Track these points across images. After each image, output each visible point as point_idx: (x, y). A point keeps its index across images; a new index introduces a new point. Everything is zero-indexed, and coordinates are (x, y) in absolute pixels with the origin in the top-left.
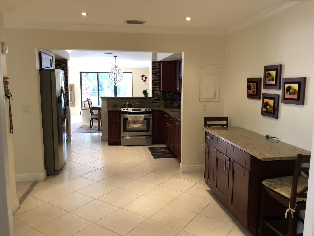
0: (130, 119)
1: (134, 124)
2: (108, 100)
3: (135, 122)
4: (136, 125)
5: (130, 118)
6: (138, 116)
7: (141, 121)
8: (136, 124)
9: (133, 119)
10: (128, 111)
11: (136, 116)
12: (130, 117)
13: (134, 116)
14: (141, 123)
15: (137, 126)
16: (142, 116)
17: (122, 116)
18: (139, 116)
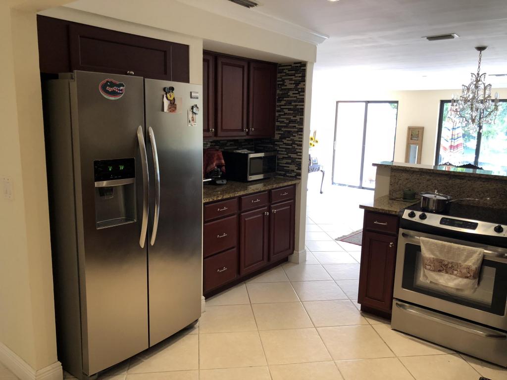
0: (426, 253)
1: (440, 271)
2: (393, 174)
3: (443, 267)
4: (447, 276)
5: (429, 247)
6: (459, 248)
7: (468, 268)
8: (447, 272)
9: (438, 253)
10: (425, 222)
11: (450, 247)
12: (425, 243)
13: (444, 246)
14: (467, 277)
15: (449, 282)
16: (474, 252)
17: (404, 235)
18: (464, 250)
